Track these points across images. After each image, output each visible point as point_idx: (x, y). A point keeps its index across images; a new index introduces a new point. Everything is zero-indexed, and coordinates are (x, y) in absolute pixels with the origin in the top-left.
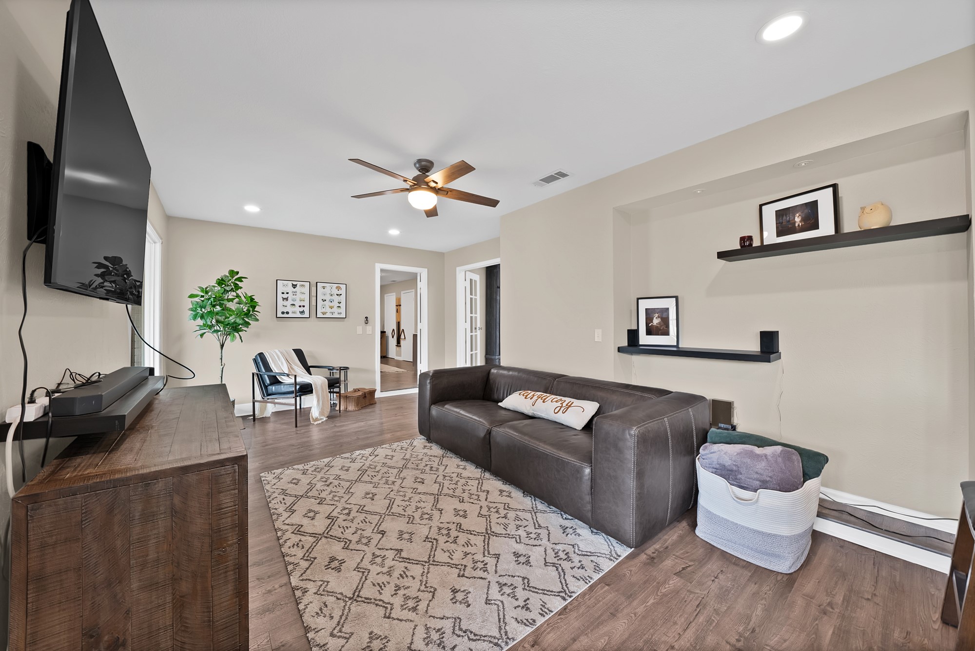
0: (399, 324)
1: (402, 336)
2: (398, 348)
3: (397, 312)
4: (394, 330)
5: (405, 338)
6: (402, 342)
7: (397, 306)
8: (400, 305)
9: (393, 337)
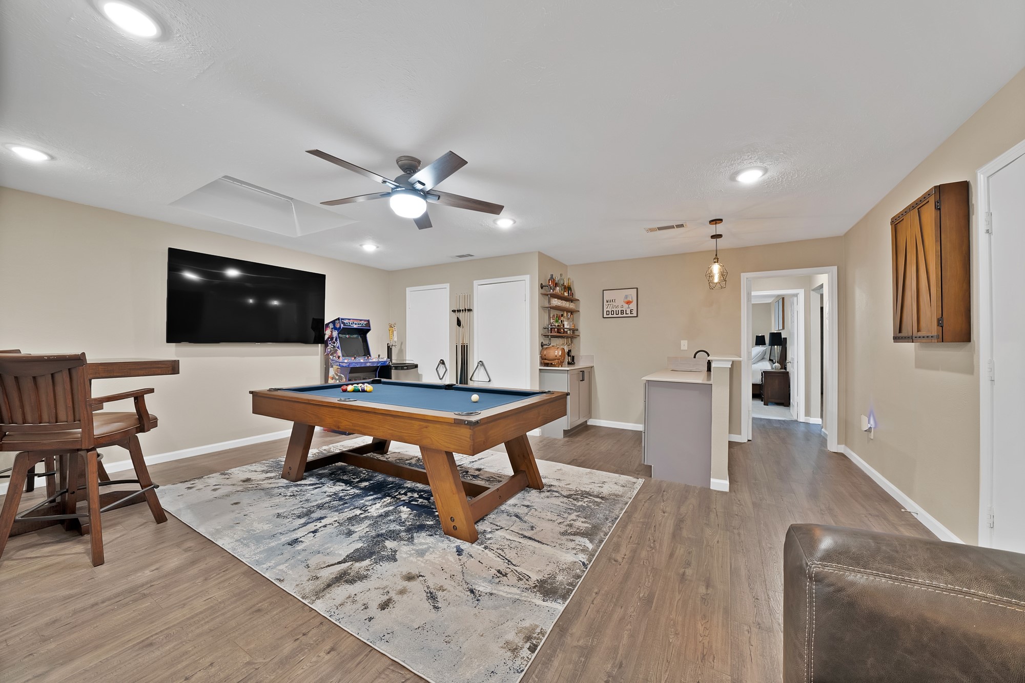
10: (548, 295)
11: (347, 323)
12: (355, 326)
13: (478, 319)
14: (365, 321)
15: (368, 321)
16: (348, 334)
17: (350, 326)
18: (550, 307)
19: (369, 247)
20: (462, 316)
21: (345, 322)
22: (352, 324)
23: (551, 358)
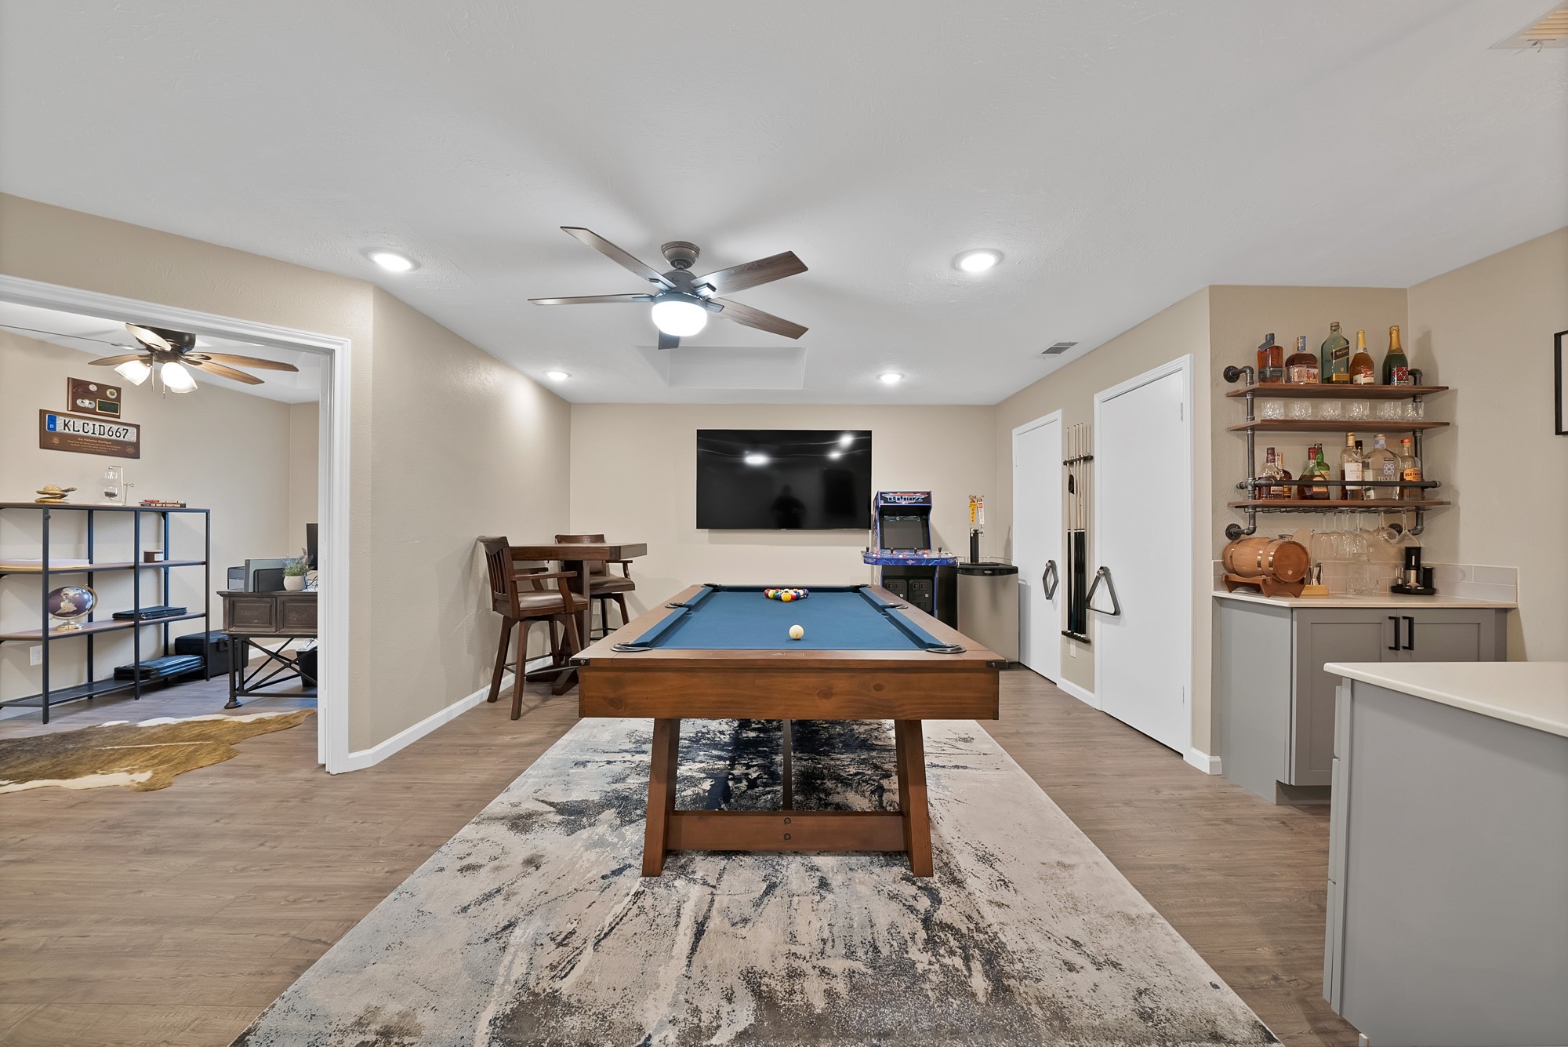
0: (1079, 544)
1: (1101, 599)
2: (1073, 646)
3: (1071, 490)
4: (1052, 566)
5: (1117, 613)
6: (1096, 626)
7: (1070, 463)
8: (1088, 459)
9: (1049, 596)
10: (1243, 395)
11: (890, 499)
12: (904, 503)
13: (1102, 476)
14: (923, 493)
15: (929, 493)
16: (899, 515)
17: (895, 502)
18: (1253, 428)
19: (891, 378)
20: (1078, 471)
21: (887, 497)
22: (898, 499)
23: (1245, 569)
